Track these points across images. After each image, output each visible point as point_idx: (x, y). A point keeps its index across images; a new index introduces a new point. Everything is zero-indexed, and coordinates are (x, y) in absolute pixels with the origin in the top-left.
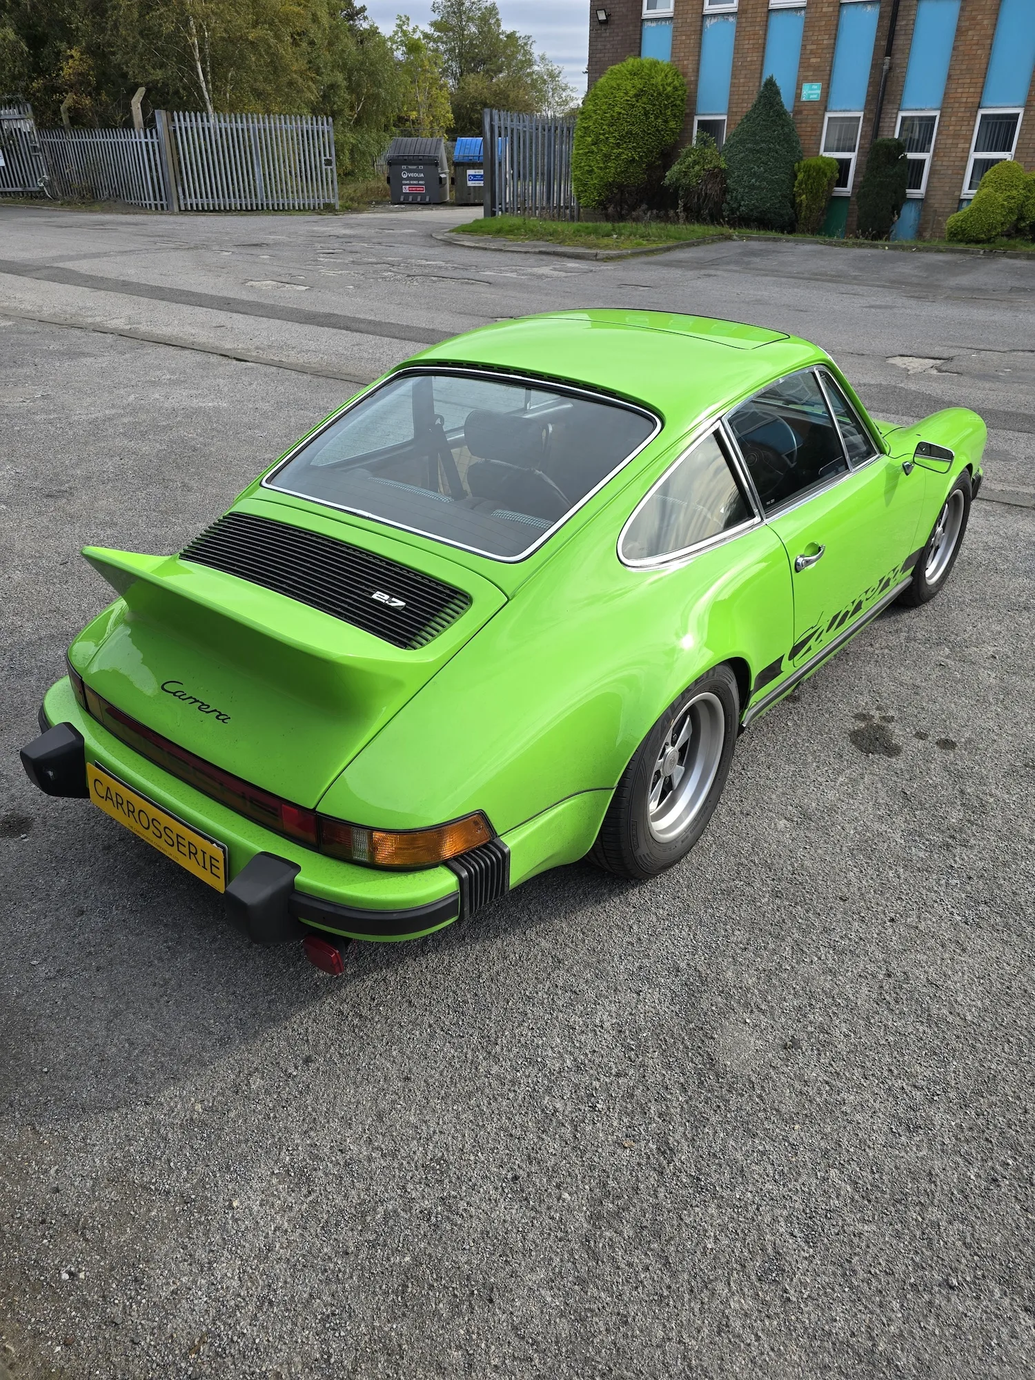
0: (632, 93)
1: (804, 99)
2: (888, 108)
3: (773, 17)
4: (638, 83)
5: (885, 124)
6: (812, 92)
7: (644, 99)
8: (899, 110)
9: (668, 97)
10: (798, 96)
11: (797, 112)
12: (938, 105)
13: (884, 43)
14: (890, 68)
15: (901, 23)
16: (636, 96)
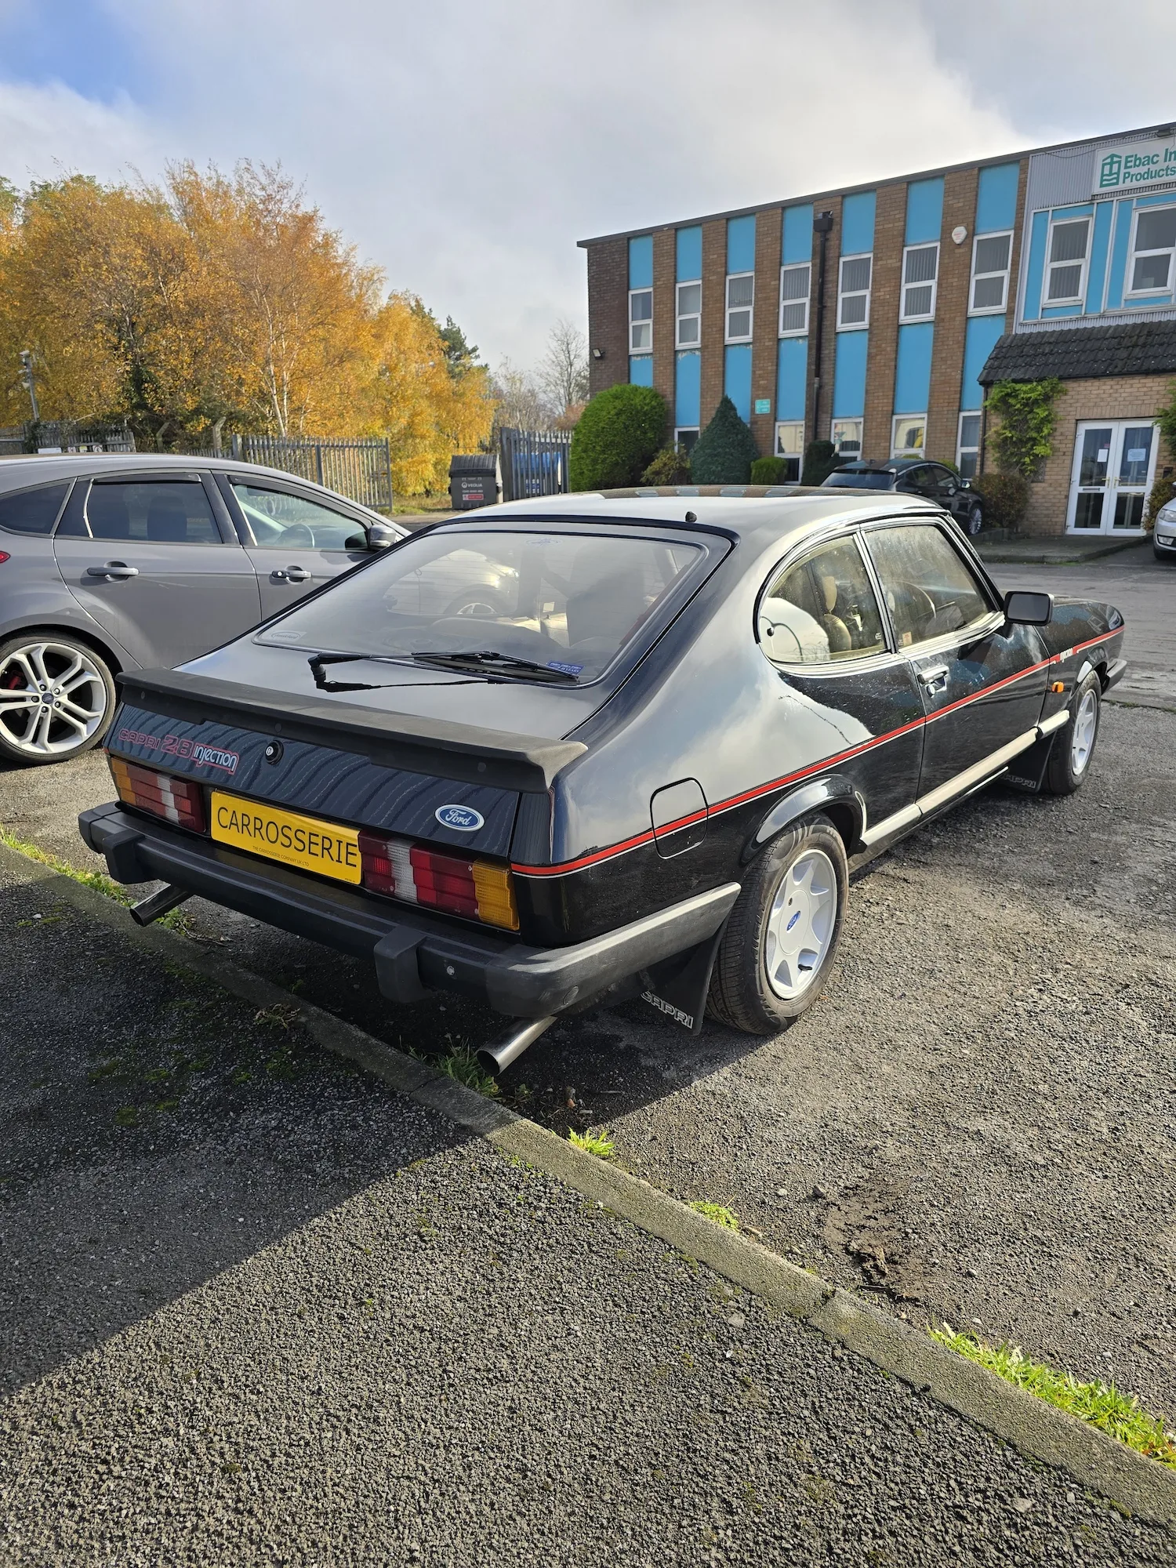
0: (612, 412)
1: (757, 412)
2: (824, 417)
3: (729, 349)
4: (618, 404)
5: (822, 429)
6: (763, 406)
7: (624, 417)
8: (832, 418)
9: (645, 414)
10: (753, 410)
11: (753, 423)
12: (862, 413)
13: (813, 367)
14: (820, 387)
15: (825, 352)
16: (617, 414)
